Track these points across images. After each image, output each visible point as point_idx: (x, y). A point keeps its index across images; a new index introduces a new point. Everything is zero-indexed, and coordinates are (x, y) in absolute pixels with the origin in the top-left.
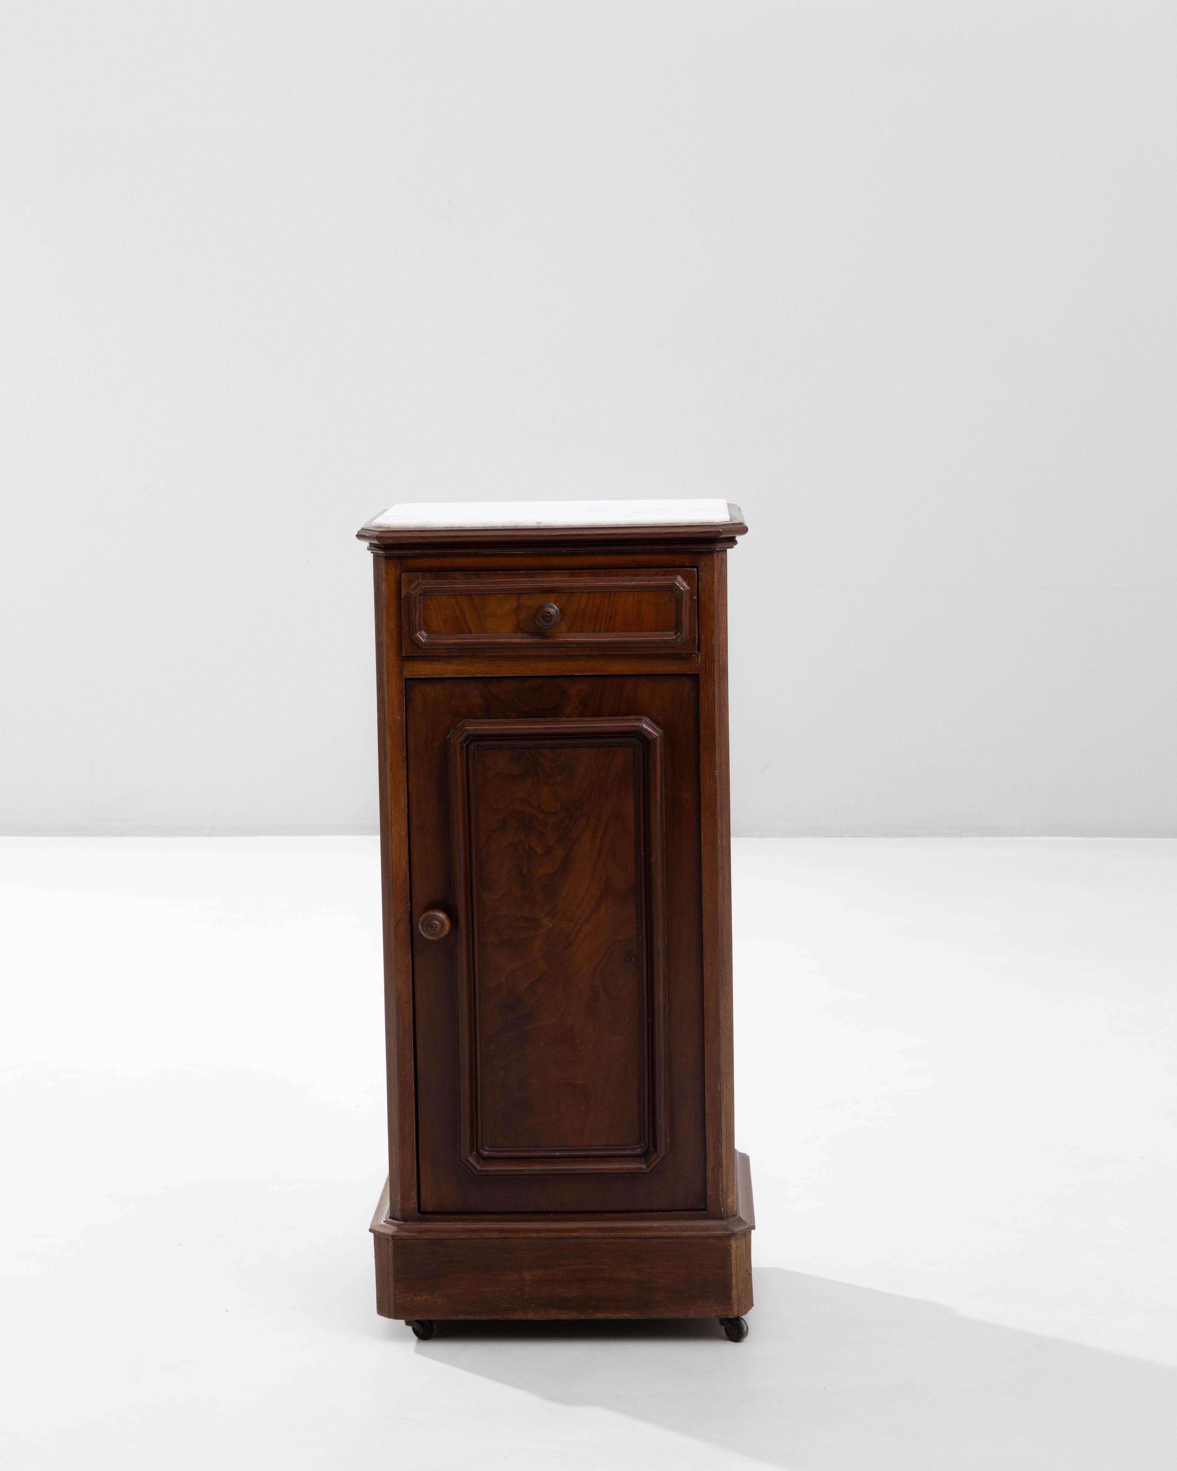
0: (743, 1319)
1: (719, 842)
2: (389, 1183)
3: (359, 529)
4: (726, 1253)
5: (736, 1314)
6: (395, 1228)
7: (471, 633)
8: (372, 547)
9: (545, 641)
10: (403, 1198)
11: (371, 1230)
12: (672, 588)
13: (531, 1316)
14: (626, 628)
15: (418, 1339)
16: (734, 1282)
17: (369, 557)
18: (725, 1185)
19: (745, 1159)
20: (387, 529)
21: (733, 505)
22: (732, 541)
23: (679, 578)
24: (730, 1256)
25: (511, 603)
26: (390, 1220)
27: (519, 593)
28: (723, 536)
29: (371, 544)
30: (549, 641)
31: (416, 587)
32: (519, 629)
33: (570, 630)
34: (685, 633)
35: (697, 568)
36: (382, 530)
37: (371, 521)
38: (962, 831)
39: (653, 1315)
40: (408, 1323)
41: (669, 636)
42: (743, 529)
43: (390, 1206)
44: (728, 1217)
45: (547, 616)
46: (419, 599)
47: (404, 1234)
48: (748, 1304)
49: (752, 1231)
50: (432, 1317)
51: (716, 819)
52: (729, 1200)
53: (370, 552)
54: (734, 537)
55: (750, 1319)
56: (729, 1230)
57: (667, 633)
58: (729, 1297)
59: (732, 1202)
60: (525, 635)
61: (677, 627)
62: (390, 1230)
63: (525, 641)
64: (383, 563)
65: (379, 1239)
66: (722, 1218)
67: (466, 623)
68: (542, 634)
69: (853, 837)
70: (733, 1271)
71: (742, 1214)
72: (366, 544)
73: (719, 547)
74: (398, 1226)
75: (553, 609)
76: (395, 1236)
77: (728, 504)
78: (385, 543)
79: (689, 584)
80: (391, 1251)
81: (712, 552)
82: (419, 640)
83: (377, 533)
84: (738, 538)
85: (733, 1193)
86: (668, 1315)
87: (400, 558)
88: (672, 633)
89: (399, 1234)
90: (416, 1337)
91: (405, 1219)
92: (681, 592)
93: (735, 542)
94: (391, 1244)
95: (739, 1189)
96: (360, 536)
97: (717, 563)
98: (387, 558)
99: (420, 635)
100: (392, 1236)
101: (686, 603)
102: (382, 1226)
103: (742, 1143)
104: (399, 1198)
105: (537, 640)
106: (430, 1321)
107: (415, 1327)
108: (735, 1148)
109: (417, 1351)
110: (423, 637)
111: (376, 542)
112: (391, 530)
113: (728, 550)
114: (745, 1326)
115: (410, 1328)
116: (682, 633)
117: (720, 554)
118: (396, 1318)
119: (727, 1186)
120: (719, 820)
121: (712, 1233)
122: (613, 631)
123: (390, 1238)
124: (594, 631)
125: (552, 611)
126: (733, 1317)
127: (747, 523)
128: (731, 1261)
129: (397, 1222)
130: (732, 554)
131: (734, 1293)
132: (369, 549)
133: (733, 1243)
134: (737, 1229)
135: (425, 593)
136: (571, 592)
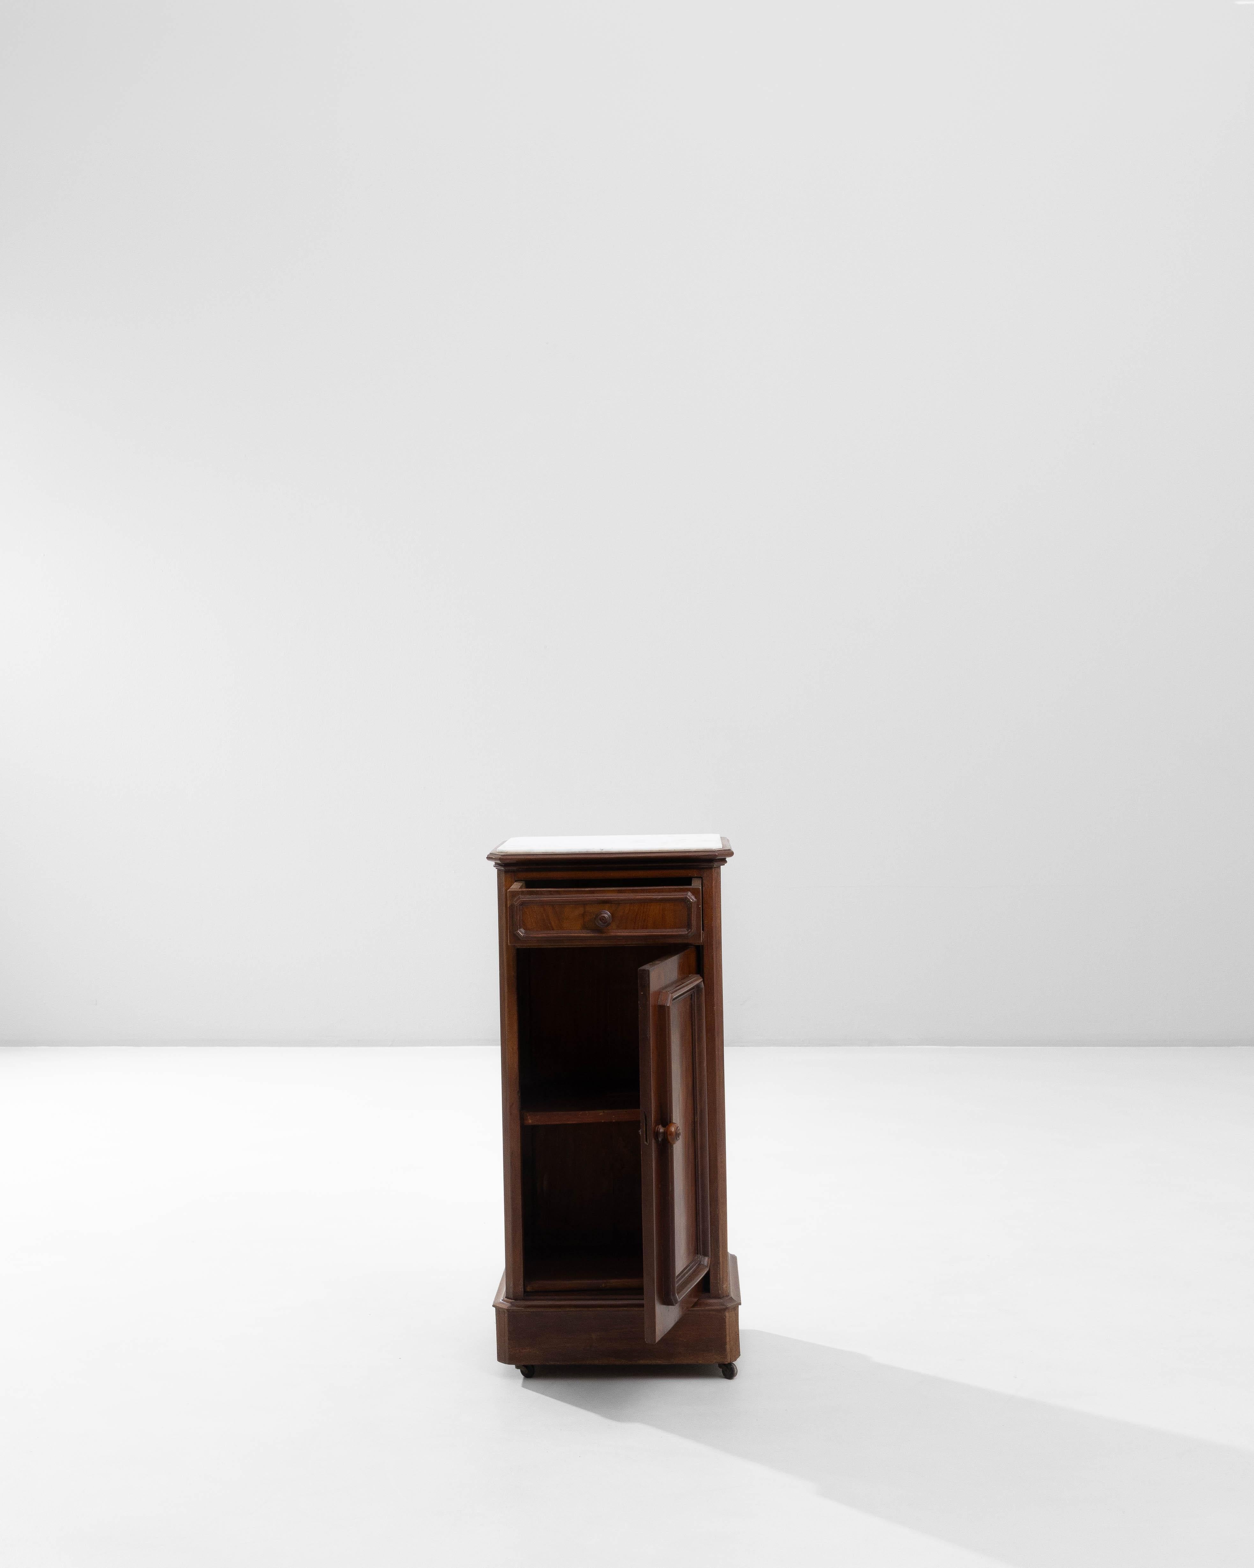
0: (734, 1365)
1: (717, 1053)
2: (505, 1276)
3: (488, 853)
4: (722, 1322)
5: (729, 1362)
6: (509, 1305)
7: (553, 930)
8: (497, 865)
9: (601, 935)
10: (514, 1284)
11: (493, 1306)
12: (685, 900)
13: (596, 1362)
14: (655, 926)
15: (524, 1379)
16: (728, 1340)
17: (495, 871)
18: (721, 1277)
19: (734, 1258)
20: (506, 854)
21: (724, 837)
22: (724, 861)
23: (689, 894)
24: (725, 1323)
25: (581, 910)
26: (506, 1299)
27: (584, 903)
28: (718, 858)
29: (496, 863)
30: (604, 935)
31: (517, 900)
32: (585, 927)
33: (618, 927)
34: (694, 929)
35: (702, 878)
36: (503, 854)
37: (496, 848)
38: (869, 1043)
39: (675, 1361)
40: (517, 1367)
41: (684, 932)
42: (731, 854)
43: (506, 1289)
44: (723, 1297)
45: (603, 919)
46: (519, 908)
47: (515, 1308)
48: (738, 1354)
49: (739, 1306)
50: (532, 1363)
51: (715, 1038)
52: (725, 1286)
53: (495, 868)
54: (725, 859)
55: (738, 1364)
56: (723, 1305)
57: (682, 929)
58: (725, 1350)
59: (726, 1287)
60: (588, 931)
61: (689, 926)
62: (506, 1305)
63: (589, 935)
64: (503, 875)
65: (499, 1311)
66: (719, 1298)
67: (550, 923)
68: (599, 930)
69: (800, 1046)
70: (727, 1332)
71: (732, 1295)
72: (493, 863)
73: (716, 864)
74: (511, 1303)
75: (607, 914)
76: (510, 1310)
77: (721, 837)
78: (505, 862)
79: (696, 898)
80: (506, 1320)
81: (711, 868)
82: (519, 935)
83: (500, 856)
84: (727, 859)
85: (726, 1280)
86: (685, 1361)
87: (514, 872)
88: (685, 929)
89: (512, 1308)
90: (522, 1377)
91: (516, 1299)
92: (691, 903)
93: (726, 862)
94: (506, 1315)
95: (730, 1279)
96: (489, 858)
97: (715, 875)
98: (506, 872)
99: (520, 931)
100: (507, 1310)
101: (694, 910)
102: (501, 1303)
103: (731, 1249)
104: (511, 1285)
105: (596, 934)
106: (533, 1366)
107: (523, 1370)
108: (728, 1251)
109: (523, 1386)
110: (522, 933)
111: (499, 862)
112: (508, 854)
113: (721, 866)
114: (736, 1370)
115: (519, 1370)
116: (691, 929)
117: (716, 869)
118: (509, 1363)
119: (723, 1277)
120: (716, 1039)
121: (713, 1308)
122: (646, 928)
123: (506, 1311)
124: (634, 929)
125: (606, 915)
126: (727, 1363)
127: (733, 850)
128: (726, 1326)
129: (510, 1300)
130: (723, 869)
131: (728, 1347)
132: (494, 866)
133: (727, 1314)
134: (729, 1305)
135: (523, 904)
136: (618, 903)
